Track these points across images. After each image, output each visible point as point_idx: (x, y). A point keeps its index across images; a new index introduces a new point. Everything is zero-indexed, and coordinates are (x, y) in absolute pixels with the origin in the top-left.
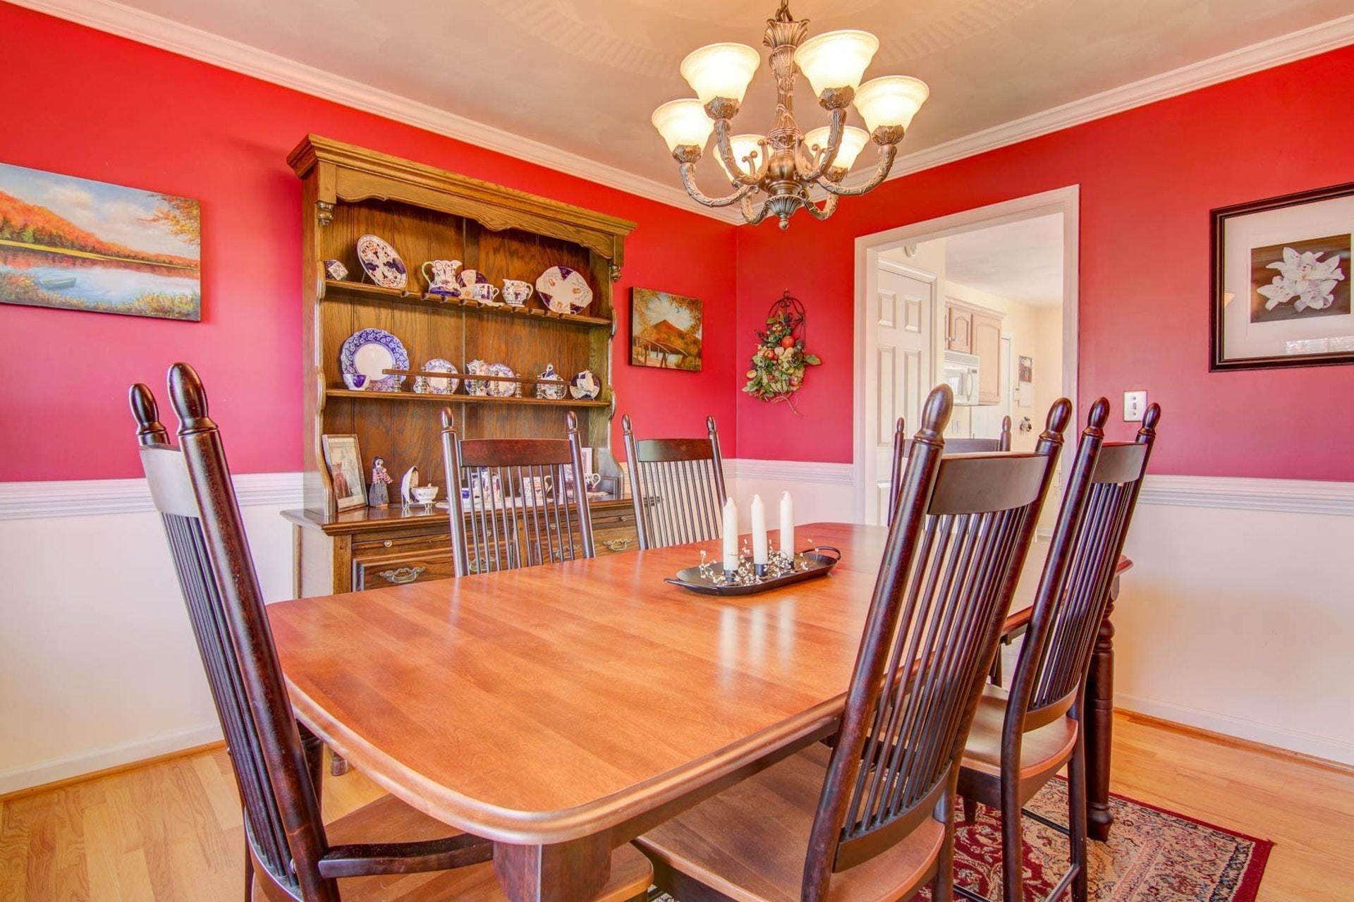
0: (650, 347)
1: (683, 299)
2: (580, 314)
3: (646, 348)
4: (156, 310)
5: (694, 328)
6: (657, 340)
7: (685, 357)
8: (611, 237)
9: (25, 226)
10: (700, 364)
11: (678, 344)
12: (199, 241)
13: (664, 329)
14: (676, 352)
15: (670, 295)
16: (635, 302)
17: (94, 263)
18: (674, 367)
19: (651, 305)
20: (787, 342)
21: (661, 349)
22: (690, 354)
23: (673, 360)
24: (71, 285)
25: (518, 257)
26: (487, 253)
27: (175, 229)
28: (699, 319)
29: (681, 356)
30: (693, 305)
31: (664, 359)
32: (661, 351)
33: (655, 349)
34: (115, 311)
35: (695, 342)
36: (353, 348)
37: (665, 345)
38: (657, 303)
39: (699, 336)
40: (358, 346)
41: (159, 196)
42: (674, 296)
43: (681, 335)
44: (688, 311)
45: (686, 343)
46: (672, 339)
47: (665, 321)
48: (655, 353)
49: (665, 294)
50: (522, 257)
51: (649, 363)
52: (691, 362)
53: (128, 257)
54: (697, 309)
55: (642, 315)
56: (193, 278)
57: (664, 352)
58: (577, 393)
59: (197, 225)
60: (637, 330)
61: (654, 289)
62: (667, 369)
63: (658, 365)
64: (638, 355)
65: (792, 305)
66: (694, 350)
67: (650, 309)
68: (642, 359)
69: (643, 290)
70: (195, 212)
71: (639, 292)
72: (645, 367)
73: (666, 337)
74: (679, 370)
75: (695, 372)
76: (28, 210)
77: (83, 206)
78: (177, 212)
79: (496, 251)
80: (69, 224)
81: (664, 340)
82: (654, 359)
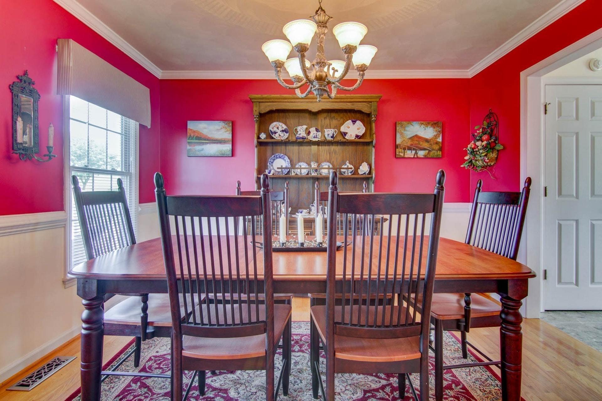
0: (407, 148)
1: (428, 123)
2: (359, 139)
3: (404, 149)
4: (221, 154)
5: (436, 137)
6: (412, 145)
7: (430, 151)
8: (370, 103)
9: (194, 136)
10: (441, 154)
11: (426, 145)
12: (231, 133)
13: (416, 139)
14: (424, 149)
15: (420, 122)
16: (397, 128)
17: (207, 143)
18: (423, 157)
19: (407, 129)
20: (484, 138)
21: (413, 148)
22: (433, 150)
23: (421, 153)
24: (203, 150)
25: (335, 119)
26: (322, 120)
27: (225, 130)
28: (439, 131)
29: (427, 151)
30: (434, 125)
31: (416, 153)
32: (414, 149)
33: (410, 149)
34: (212, 156)
35: (437, 143)
36: (272, 161)
37: (417, 147)
38: (412, 127)
39: (440, 140)
40: (274, 160)
41: (222, 122)
42: (422, 122)
43: (427, 141)
44: (432, 128)
45: (431, 144)
46: (421, 143)
47: (416, 135)
48: (410, 151)
49: (416, 122)
50: (337, 119)
51: (406, 156)
52: (434, 153)
53: (215, 140)
54: (438, 126)
55: (402, 134)
56: (230, 144)
57: (416, 150)
58: (360, 172)
59: (231, 128)
60: (399, 141)
61: (409, 121)
62: (418, 158)
63: (413, 157)
64: (399, 152)
65: (493, 117)
66: (436, 147)
67: (407, 131)
68: (402, 155)
69: (402, 122)
70: (231, 124)
71: (400, 123)
72: (404, 158)
73: (417, 142)
74: (426, 157)
75: (438, 158)
76: (194, 132)
77: (205, 128)
78: (226, 126)
79: (325, 118)
80: (202, 134)
81: (416, 144)
82: (410, 154)
